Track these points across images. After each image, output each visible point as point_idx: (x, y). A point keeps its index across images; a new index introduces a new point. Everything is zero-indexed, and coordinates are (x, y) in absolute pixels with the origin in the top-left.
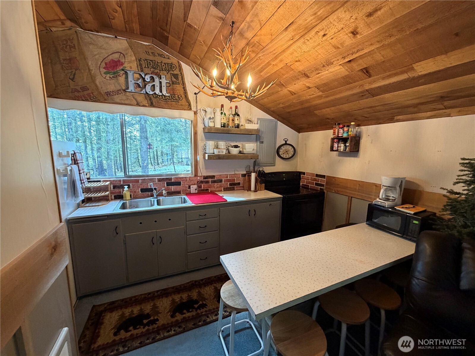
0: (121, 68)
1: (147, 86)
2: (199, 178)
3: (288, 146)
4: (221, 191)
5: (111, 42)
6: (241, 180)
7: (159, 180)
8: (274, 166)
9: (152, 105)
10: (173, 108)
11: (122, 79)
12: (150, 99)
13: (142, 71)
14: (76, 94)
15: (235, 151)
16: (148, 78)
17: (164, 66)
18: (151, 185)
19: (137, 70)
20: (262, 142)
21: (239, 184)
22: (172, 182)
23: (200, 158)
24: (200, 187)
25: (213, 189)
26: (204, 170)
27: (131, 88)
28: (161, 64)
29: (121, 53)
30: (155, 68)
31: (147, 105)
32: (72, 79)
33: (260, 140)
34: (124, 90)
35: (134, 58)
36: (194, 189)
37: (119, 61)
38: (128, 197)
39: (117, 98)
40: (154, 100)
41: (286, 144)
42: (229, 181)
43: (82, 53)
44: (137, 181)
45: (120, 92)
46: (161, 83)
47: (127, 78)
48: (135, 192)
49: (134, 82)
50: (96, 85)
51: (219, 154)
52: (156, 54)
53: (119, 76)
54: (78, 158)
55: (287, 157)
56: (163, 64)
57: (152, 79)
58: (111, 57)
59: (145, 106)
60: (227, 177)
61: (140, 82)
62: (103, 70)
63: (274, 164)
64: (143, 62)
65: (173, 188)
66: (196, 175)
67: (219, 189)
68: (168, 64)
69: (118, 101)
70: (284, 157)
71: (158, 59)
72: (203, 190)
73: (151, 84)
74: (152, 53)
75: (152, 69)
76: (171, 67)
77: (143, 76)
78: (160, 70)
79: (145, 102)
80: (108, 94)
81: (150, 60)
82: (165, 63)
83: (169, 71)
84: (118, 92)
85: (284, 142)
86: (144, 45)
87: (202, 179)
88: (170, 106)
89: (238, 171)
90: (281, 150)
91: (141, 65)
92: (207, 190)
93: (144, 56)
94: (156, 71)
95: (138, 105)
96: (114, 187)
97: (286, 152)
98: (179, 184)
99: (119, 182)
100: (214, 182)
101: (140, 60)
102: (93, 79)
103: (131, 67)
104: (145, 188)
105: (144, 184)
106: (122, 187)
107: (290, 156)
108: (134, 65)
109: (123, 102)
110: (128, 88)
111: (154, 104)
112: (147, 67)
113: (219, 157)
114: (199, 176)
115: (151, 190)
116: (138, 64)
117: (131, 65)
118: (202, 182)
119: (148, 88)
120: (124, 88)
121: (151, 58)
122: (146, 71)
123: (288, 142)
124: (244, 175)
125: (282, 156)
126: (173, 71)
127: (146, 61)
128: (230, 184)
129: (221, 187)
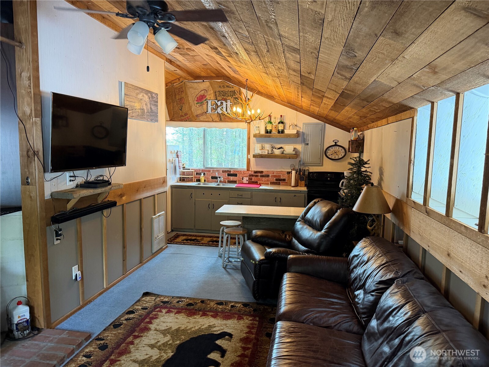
0: (205, 99)
1: (218, 108)
2: (250, 172)
3: (338, 147)
4: (268, 184)
5: (200, 85)
6: (286, 177)
7: (223, 172)
8: (322, 165)
9: (221, 120)
10: (233, 121)
11: (205, 106)
12: (220, 117)
13: (216, 99)
14: (182, 118)
15: (277, 152)
16: (219, 103)
17: (229, 93)
18: (217, 175)
19: (214, 99)
20: (307, 144)
21: (284, 180)
22: (232, 174)
23: (251, 156)
24: (251, 179)
25: (261, 182)
26: (255, 166)
27: (209, 110)
28: (228, 92)
29: (205, 90)
30: (224, 96)
31: (218, 120)
32: (181, 110)
33: (305, 142)
34: (205, 113)
35: (212, 91)
36: (245, 180)
37: (204, 95)
38: (203, 181)
39: (201, 118)
40: (222, 117)
41: (336, 145)
42: (275, 176)
43: (186, 94)
44: (209, 171)
45: (203, 114)
46: (226, 105)
47: (207, 105)
48: (208, 178)
49: (211, 107)
50: (192, 112)
51: (262, 154)
52: (225, 86)
53: (204, 104)
54: (179, 154)
55: (337, 158)
56: (229, 92)
57: (222, 103)
58: (200, 94)
59: (217, 122)
60: (274, 173)
61: (214, 107)
62: (196, 102)
63: (321, 165)
64: (217, 93)
65: (232, 178)
66: (248, 170)
67: (266, 182)
68: (232, 91)
69: (202, 120)
70: (332, 158)
71: (226, 89)
72: (253, 182)
73: (221, 107)
74: (223, 86)
75: (222, 97)
76: (234, 92)
77: (217, 102)
78: (227, 97)
79: (217, 119)
80: (197, 116)
81: (222, 91)
82: (230, 91)
83: (232, 96)
84: (202, 114)
85: (334, 144)
86: (219, 82)
87: (253, 173)
88: (232, 120)
89: (283, 169)
90: (329, 151)
91: (216, 95)
92: (257, 182)
93: (218, 89)
94: (224, 97)
95: (213, 121)
96: (197, 174)
97: (335, 153)
98: (235, 175)
99: (200, 171)
100: (262, 176)
101: (215, 92)
102: (190, 108)
103: (210, 98)
104: (214, 176)
105: (213, 173)
106: (200, 174)
107: (340, 157)
108: (212, 96)
109: (205, 120)
110: (207, 111)
111: (222, 119)
112: (219, 96)
113: (262, 156)
114: (250, 171)
115: (216, 178)
116: (214, 95)
117: (210, 96)
118: (253, 175)
119: (219, 110)
120: (206, 111)
121: (222, 89)
122: (219, 98)
123: (338, 144)
124: (289, 173)
125: (330, 157)
126: (235, 96)
127: (219, 92)
128: (276, 179)
129: (268, 181)
